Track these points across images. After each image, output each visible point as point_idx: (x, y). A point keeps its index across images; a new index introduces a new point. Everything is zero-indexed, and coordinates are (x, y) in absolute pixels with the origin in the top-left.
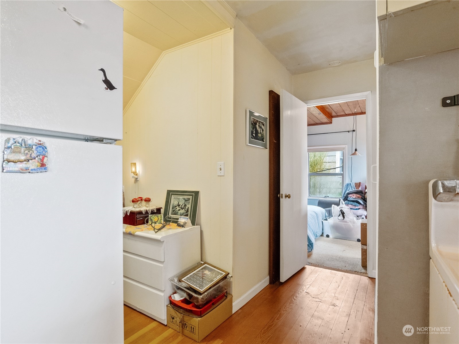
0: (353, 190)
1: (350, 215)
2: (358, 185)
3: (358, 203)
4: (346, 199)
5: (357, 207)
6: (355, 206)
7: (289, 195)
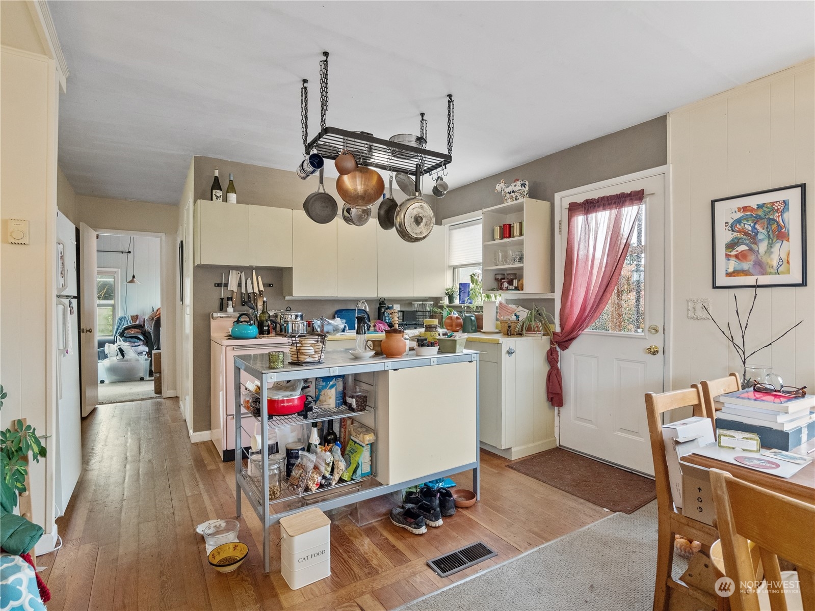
0: (130, 324)
1: (131, 353)
2: (135, 318)
3: (138, 339)
4: (122, 335)
5: (136, 344)
6: (134, 342)
7: (90, 329)
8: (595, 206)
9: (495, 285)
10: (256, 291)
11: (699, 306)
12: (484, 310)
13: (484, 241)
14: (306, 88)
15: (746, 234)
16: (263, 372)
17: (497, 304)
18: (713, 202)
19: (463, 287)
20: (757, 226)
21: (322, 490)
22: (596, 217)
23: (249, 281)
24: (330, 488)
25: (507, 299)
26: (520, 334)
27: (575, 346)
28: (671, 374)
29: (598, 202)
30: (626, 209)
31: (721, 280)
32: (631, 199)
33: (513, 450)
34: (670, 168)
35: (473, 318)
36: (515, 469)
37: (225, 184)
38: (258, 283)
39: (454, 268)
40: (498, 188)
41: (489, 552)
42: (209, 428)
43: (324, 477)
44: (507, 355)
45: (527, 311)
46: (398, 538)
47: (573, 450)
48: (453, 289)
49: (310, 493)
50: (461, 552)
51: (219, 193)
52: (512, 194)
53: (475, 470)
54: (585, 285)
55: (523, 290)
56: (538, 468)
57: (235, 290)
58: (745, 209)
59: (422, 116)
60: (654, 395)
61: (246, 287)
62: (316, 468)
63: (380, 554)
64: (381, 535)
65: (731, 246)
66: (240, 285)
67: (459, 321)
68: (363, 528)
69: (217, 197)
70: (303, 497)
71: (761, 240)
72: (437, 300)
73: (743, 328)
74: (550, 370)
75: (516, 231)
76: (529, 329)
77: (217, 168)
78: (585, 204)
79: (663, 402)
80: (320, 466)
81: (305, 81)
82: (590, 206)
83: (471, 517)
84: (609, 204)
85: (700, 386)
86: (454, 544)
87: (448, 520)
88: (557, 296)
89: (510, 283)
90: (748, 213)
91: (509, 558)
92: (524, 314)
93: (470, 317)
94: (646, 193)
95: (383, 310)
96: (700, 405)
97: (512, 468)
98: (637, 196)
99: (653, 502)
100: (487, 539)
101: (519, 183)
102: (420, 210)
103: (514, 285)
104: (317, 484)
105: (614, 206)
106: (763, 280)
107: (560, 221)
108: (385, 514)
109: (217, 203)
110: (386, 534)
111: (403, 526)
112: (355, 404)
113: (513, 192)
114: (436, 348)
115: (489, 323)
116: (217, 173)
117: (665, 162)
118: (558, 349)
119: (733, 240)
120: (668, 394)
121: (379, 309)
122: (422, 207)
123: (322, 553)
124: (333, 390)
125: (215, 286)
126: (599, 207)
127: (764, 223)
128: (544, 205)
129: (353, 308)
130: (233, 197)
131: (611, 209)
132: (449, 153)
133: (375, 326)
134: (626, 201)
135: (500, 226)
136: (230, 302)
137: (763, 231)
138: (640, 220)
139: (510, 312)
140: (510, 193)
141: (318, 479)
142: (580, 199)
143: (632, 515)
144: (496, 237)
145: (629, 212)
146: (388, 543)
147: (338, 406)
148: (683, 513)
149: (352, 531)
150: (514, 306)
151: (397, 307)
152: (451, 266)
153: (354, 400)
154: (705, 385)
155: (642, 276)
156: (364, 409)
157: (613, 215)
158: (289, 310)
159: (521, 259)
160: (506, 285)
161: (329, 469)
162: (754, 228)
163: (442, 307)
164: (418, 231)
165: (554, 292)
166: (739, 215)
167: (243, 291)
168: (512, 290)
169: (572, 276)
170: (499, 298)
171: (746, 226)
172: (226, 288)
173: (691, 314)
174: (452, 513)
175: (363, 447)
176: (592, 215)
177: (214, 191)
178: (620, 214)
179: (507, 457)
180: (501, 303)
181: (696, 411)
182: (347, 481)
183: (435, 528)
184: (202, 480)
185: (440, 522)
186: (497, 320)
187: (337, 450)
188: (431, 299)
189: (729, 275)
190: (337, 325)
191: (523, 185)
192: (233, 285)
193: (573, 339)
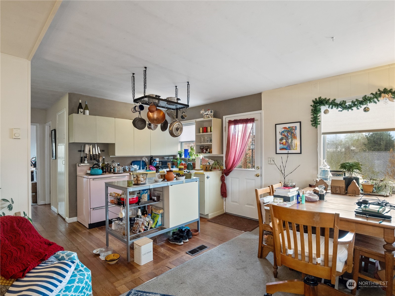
8: (238, 122)
9: (200, 151)
10: (97, 153)
11: (272, 160)
12: (195, 160)
13: (196, 133)
14: (134, 76)
15: (285, 136)
16: (128, 188)
17: (201, 158)
18: (276, 125)
19: (186, 151)
20: (288, 134)
21: (145, 231)
22: (238, 126)
23: (94, 149)
24: (148, 231)
25: (204, 156)
26: (211, 170)
27: (231, 174)
28: (263, 183)
29: (239, 121)
30: (249, 124)
31: (279, 151)
32: (250, 121)
33: (209, 215)
34: (263, 111)
35: (191, 164)
36: (210, 222)
37: (83, 106)
38: (98, 150)
39: (181, 143)
40: (201, 112)
41: (206, 247)
42: (76, 216)
43: (146, 227)
44: (207, 178)
45: (214, 161)
46: (173, 247)
47: (230, 213)
48: (182, 152)
49: (141, 233)
50: (197, 248)
51: (82, 110)
52: (207, 115)
53: (198, 222)
54: (235, 151)
55: (212, 153)
56: (219, 220)
57: (88, 153)
58: (285, 128)
59: (176, 87)
60: (258, 189)
61: (93, 152)
62: (143, 224)
63: (168, 252)
64: (167, 247)
65: (281, 140)
66: (90, 151)
67: (185, 165)
68: (160, 245)
69: (81, 112)
70: (138, 235)
71: (289, 139)
72: (174, 156)
73: (284, 167)
74: (222, 184)
75: (209, 130)
76: (215, 168)
77: (81, 99)
78: (234, 121)
79: (260, 192)
80: (144, 223)
81: (133, 74)
82: (236, 122)
83: (198, 238)
84: (243, 122)
85: (271, 186)
86: (194, 246)
87: (190, 240)
88: (224, 155)
89: (207, 150)
90: (286, 129)
91: (213, 248)
92: (212, 162)
93: (190, 164)
94: (255, 119)
95: (152, 161)
96: (270, 192)
97: (209, 221)
98: (252, 120)
99: (258, 227)
100: (205, 244)
101: (210, 111)
102: (178, 126)
103: (208, 151)
104: (143, 230)
105: (244, 123)
106: (290, 151)
107: (225, 127)
108: (166, 240)
109: (80, 115)
110: (168, 246)
111: (174, 243)
112: (156, 199)
113: (208, 114)
114: (184, 177)
115: (198, 166)
116: (80, 101)
117: (261, 109)
118: (225, 176)
119: (281, 138)
120: (262, 189)
121: (151, 160)
122: (179, 124)
123: (150, 252)
124: (147, 194)
125: (78, 151)
126: (239, 123)
127: (290, 133)
128: (219, 120)
129: (139, 160)
130: (87, 112)
131: (243, 124)
132: (188, 104)
133: (149, 168)
134: (248, 121)
135: (202, 128)
136: (86, 159)
137: (290, 136)
138: (253, 129)
139: (206, 161)
140: (206, 115)
141: (144, 227)
142: (233, 119)
143: (251, 232)
144: (201, 132)
145: (250, 125)
146: (170, 248)
147: (148, 200)
148: (266, 224)
149: (156, 246)
150: (207, 159)
151: (158, 159)
152: (180, 142)
153: (156, 197)
154: (272, 186)
155: (254, 146)
156: (159, 201)
157: (244, 126)
158: (113, 162)
159: (211, 141)
160: (205, 151)
161: (148, 223)
162: (287, 134)
163: (177, 159)
164: (177, 133)
165: (223, 154)
166: (283, 130)
167: (91, 153)
168: (207, 153)
169: (229, 148)
170: (201, 156)
171: (285, 133)
172: (83, 152)
173: (269, 162)
174: (191, 237)
175: (159, 215)
176: (237, 125)
177: (80, 110)
178: (247, 126)
179: (207, 218)
180: (202, 158)
181: (269, 194)
182: (153, 228)
183: (186, 242)
184: (83, 236)
185: (188, 240)
186: (201, 164)
187: (149, 216)
188: (172, 156)
189: (281, 149)
190: (136, 168)
191: (211, 112)
192: (87, 151)
193: (231, 172)
